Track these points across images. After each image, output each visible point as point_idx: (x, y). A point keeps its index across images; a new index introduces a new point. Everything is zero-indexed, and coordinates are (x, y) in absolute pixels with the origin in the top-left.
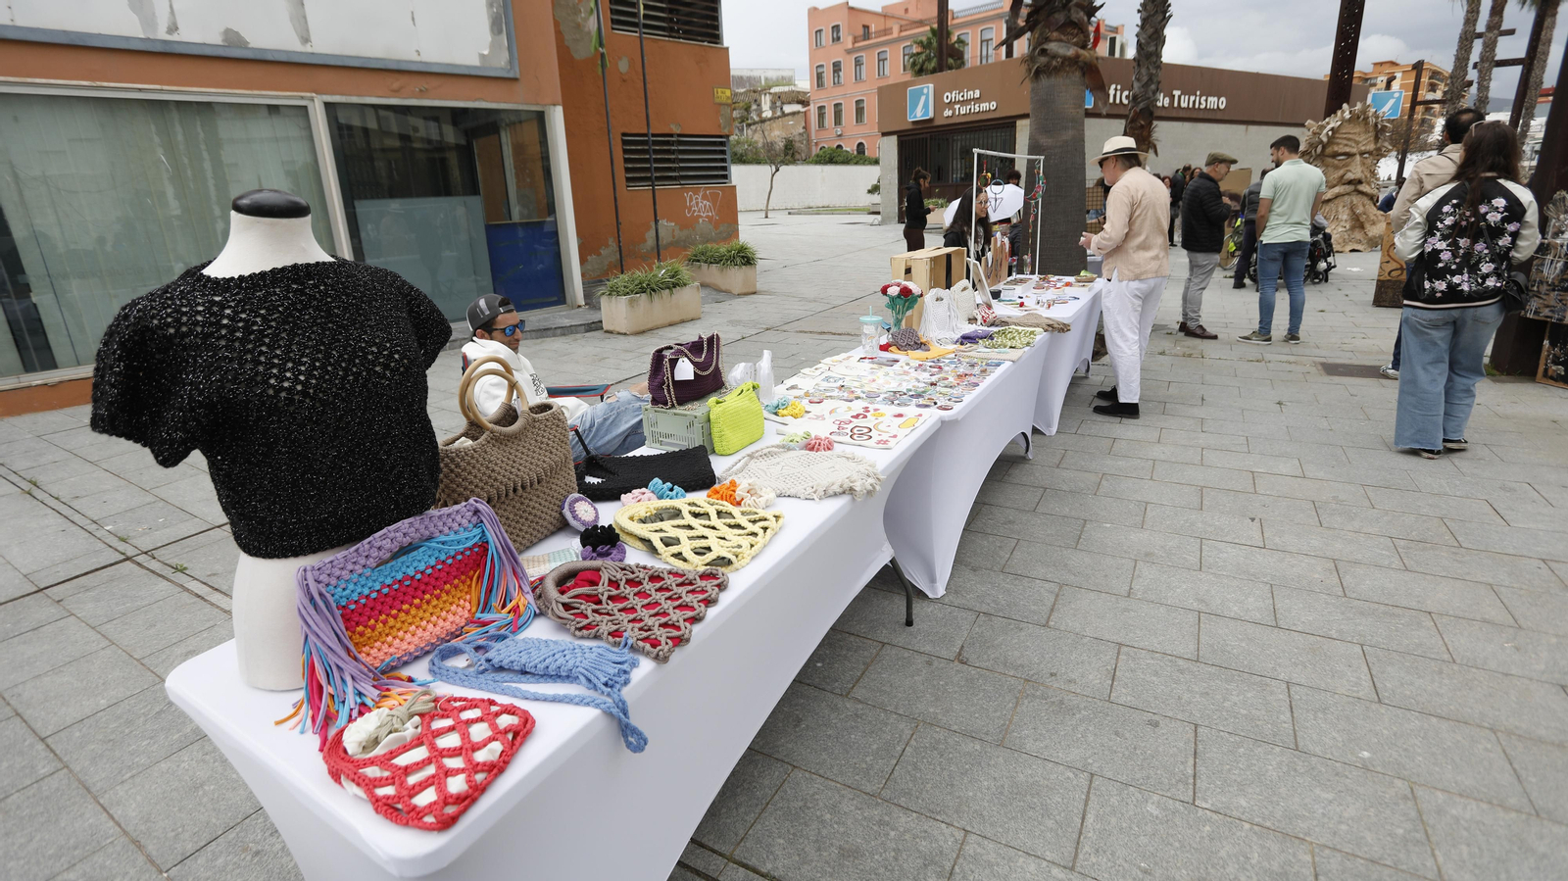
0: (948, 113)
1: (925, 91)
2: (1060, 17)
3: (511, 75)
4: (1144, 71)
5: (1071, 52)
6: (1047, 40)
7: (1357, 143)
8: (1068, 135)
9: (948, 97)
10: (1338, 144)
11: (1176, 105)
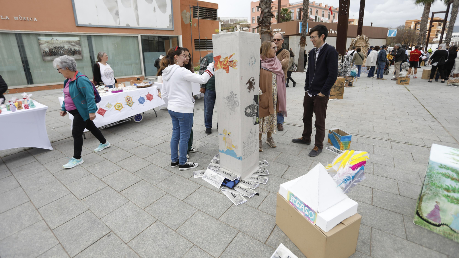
3: (172, 30)
4: (303, 29)
5: (266, 30)
6: (263, 28)
7: (361, 44)
9: (274, 30)
10: (357, 44)
11: (331, 33)
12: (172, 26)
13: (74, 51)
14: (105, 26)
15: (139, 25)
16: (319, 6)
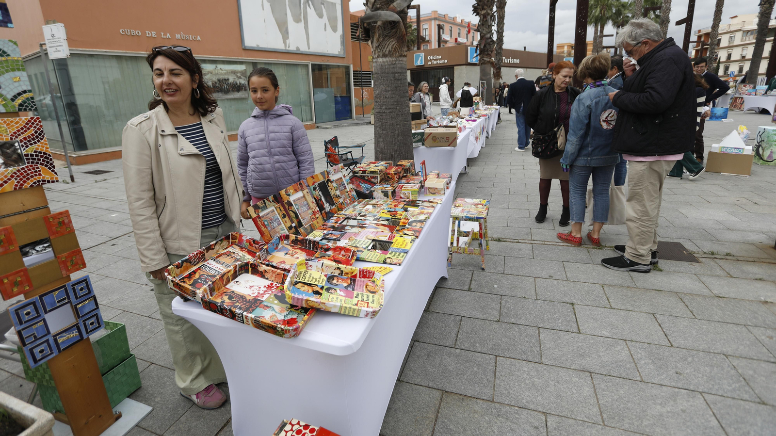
0: (429, 63)
1: (421, 55)
2: (486, 53)
3: (344, 56)
5: (488, 60)
6: (484, 57)
8: (488, 77)
9: (429, 58)
12: (343, 51)
13: (239, 86)
14: (274, 49)
15: (309, 48)
16: (453, 21)
